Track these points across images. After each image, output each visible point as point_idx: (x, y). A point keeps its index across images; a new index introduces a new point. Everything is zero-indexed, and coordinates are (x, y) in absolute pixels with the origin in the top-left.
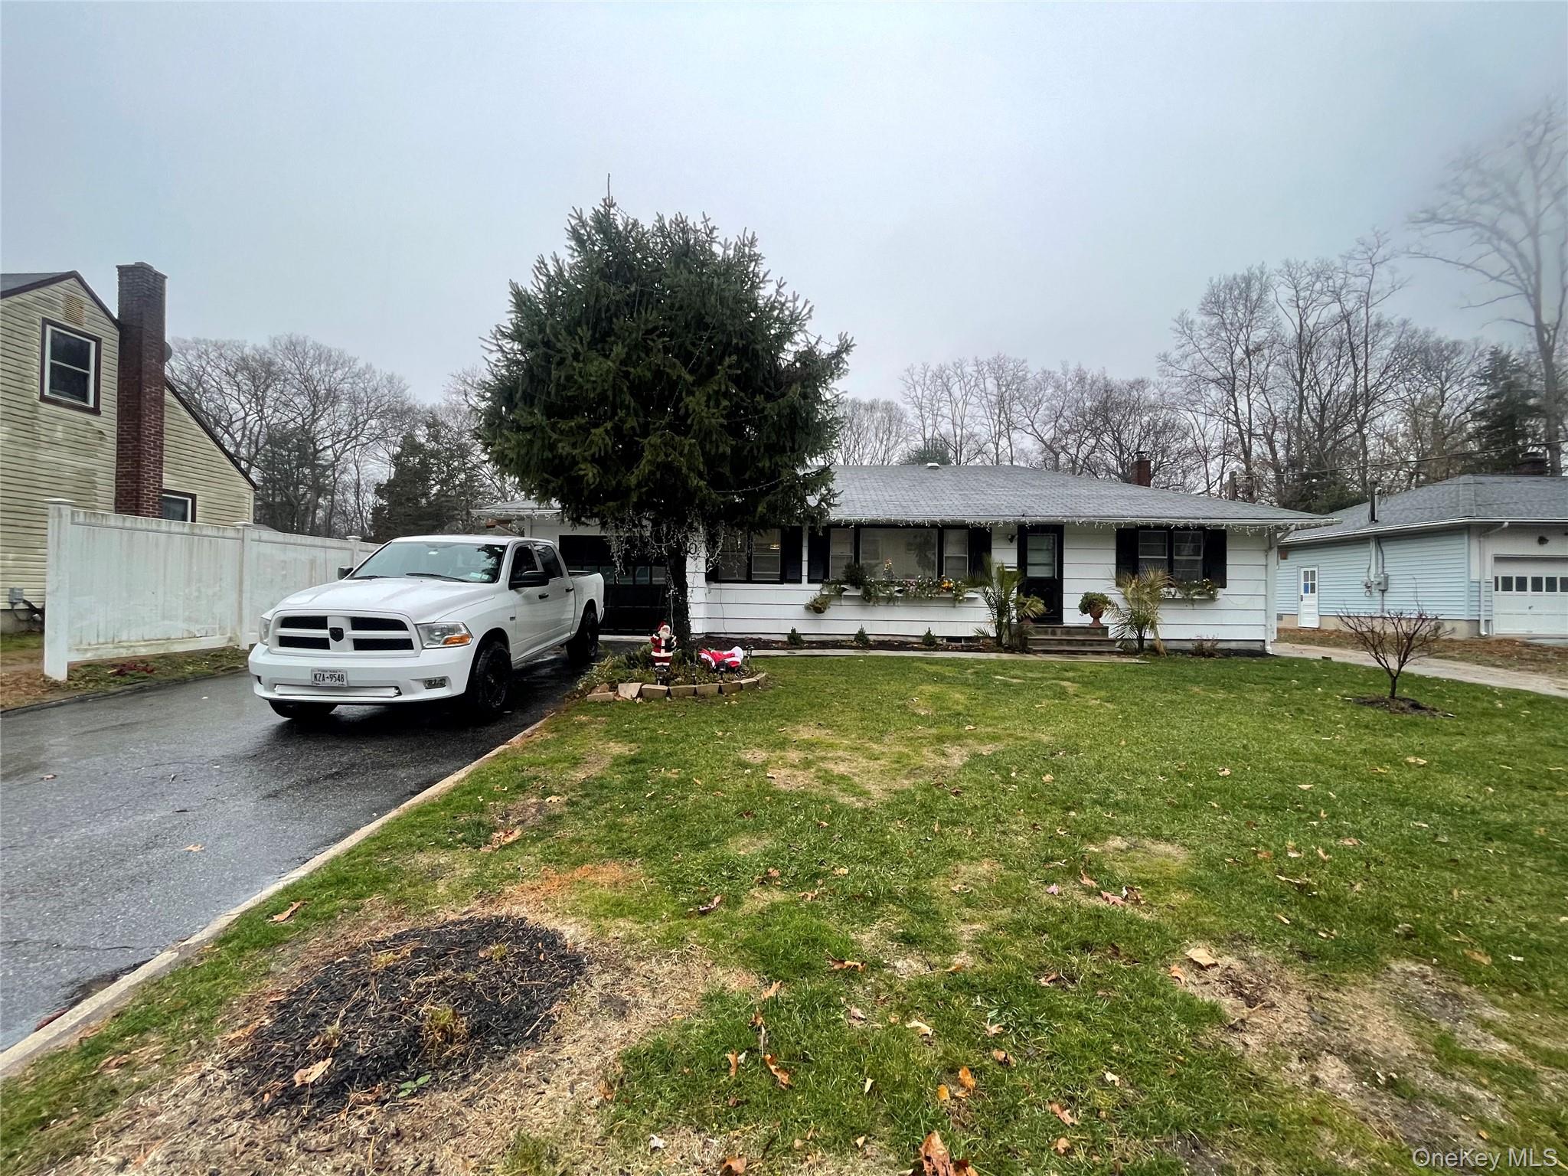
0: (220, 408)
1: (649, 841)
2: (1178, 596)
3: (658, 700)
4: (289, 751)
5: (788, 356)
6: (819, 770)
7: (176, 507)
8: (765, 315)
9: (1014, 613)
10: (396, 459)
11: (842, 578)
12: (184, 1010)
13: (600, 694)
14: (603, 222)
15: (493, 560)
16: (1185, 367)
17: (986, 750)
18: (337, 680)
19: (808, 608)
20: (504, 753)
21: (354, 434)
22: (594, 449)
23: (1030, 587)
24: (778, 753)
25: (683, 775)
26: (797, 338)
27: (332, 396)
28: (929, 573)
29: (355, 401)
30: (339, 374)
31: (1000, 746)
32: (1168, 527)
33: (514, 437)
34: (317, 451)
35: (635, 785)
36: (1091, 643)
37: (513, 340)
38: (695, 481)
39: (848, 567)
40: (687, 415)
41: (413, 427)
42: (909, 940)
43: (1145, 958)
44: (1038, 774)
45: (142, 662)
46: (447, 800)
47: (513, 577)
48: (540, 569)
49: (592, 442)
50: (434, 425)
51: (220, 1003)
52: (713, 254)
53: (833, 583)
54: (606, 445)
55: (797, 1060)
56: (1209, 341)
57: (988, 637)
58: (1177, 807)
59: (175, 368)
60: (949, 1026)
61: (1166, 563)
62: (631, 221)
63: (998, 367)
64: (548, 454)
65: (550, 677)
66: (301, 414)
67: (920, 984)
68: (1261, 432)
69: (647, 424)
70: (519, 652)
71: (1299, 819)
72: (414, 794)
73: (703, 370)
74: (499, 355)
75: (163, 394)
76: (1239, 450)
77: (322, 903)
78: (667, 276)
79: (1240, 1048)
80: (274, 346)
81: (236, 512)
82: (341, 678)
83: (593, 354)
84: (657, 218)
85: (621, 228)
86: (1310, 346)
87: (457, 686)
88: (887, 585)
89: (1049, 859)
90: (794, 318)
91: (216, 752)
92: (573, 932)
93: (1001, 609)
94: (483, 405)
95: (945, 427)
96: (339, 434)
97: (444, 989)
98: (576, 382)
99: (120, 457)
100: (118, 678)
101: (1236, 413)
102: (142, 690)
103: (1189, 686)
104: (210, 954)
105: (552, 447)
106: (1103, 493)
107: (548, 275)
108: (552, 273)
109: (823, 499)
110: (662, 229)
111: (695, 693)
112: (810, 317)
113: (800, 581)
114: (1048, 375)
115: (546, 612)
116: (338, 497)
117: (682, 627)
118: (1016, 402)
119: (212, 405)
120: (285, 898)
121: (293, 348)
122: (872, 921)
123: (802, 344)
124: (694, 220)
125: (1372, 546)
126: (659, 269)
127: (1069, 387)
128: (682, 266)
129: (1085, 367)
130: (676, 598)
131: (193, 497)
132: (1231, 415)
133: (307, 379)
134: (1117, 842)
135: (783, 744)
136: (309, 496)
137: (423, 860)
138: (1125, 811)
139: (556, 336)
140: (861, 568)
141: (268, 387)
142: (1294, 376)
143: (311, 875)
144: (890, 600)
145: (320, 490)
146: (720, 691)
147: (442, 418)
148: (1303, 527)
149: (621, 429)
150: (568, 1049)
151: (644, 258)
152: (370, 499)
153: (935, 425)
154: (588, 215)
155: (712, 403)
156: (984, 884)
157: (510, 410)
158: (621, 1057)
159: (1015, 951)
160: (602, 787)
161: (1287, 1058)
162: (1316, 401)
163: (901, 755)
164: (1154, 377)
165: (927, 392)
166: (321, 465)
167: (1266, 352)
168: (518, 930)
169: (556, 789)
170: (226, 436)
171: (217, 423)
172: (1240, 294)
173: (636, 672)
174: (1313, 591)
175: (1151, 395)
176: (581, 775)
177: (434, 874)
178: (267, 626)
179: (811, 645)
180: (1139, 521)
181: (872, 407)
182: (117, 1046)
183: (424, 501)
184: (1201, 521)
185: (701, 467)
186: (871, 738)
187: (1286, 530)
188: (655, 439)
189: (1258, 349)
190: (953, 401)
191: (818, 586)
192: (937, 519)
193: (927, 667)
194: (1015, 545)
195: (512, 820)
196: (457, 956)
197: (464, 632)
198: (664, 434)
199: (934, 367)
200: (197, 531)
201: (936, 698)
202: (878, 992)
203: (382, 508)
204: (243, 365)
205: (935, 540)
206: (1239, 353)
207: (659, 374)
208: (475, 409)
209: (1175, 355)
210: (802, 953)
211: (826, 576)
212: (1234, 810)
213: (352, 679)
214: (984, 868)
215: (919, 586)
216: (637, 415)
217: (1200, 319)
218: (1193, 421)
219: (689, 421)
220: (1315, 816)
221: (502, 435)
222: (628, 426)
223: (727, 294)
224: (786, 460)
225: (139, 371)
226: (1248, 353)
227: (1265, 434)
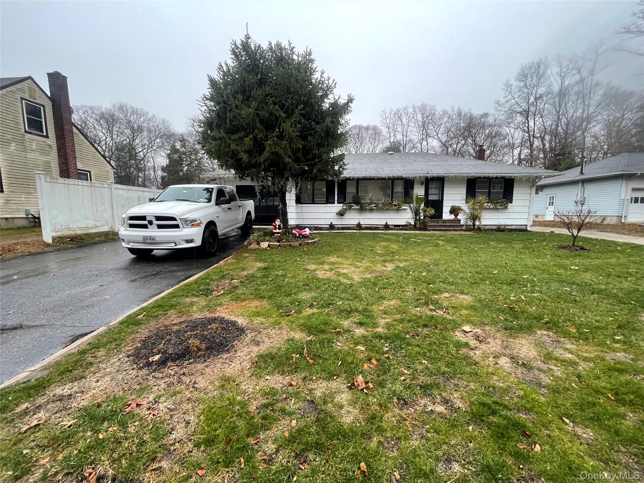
0: (94, 135)
1: (270, 294)
2: (491, 207)
3: (276, 248)
4: (137, 267)
5: (326, 105)
6: (336, 271)
7: (84, 175)
8: (316, 88)
9: (422, 214)
10: (169, 156)
11: (351, 201)
12: (111, 342)
13: (254, 246)
14: (246, 46)
15: (209, 194)
16: (507, 106)
17: (402, 265)
18: (152, 240)
19: (337, 214)
20: (217, 266)
21: (150, 145)
22: (246, 147)
23: (428, 203)
24: (321, 266)
25: (284, 273)
26: (330, 97)
27: (140, 129)
28: (387, 199)
29: (150, 131)
30: (142, 119)
31: (408, 263)
32: (488, 178)
33: (214, 143)
34: (136, 153)
35: (266, 276)
36: (453, 226)
37: (211, 101)
38: (287, 160)
39: (354, 196)
40: (283, 131)
41: (175, 142)
42: (361, 324)
43: (446, 329)
44: (421, 272)
45: (79, 236)
46: (196, 282)
47: (217, 201)
48: (228, 197)
49: (245, 143)
50: (183, 140)
51: (123, 340)
52: (293, 60)
53: (347, 203)
54: (250, 145)
55: (316, 357)
56: (518, 94)
57: (411, 225)
58: (472, 283)
59: (75, 117)
60: (371, 348)
61: (487, 193)
62: (257, 45)
63: (423, 109)
64: (227, 149)
65: (233, 241)
66: (128, 137)
67: (363, 336)
68: (539, 135)
69: (267, 136)
70: (221, 230)
71: (519, 287)
72: (184, 280)
73: (290, 111)
74: (206, 108)
75: (72, 129)
76: (528, 144)
77: (154, 312)
78: (274, 70)
79: (473, 354)
80: (114, 108)
81: (107, 178)
82: (154, 239)
83: (244, 106)
84: (269, 43)
85: (253, 49)
86: (565, 95)
87: (198, 243)
88: (370, 204)
89: (418, 300)
90: (329, 88)
91: (110, 267)
92: (241, 321)
93: (417, 213)
94: (200, 130)
95: (399, 137)
96: (144, 146)
97: (196, 336)
98: (237, 118)
99: (59, 156)
100: (71, 242)
101: (528, 127)
102: (80, 247)
103: (490, 242)
104: (117, 327)
105: (229, 146)
106: (463, 163)
107: (223, 72)
108: (225, 71)
109: (340, 167)
110: (271, 48)
111: (290, 245)
112: (335, 87)
113: (334, 203)
114: (445, 112)
115: (231, 215)
116: (147, 173)
117: (285, 220)
118: (431, 125)
119: (92, 134)
120: (141, 311)
121: (121, 108)
122: (349, 318)
123: (332, 99)
124: (285, 44)
125: (580, 185)
126: (271, 67)
127: (454, 118)
128: (280, 65)
129: (462, 109)
130: (282, 209)
131: (90, 172)
132: (526, 128)
133: (129, 122)
134: (447, 295)
135: (322, 263)
136: (135, 172)
137: (188, 300)
138: (452, 285)
139: (228, 98)
140: (359, 197)
141: (113, 126)
142: (556, 109)
143: (149, 305)
144: (371, 210)
145: (139, 170)
146: (300, 245)
147: (186, 137)
148: (548, 177)
149: (256, 138)
150: (239, 354)
151: (264, 62)
152: (160, 173)
153: (395, 136)
154: (239, 43)
155: (293, 126)
156: (392, 307)
157: (211, 132)
158: (256, 356)
159: (400, 327)
160: (253, 277)
161: (489, 357)
162: (565, 120)
163: (368, 267)
164: (492, 111)
165: (391, 121)
166: (138, 159)
167: (545, 98)
168: (222, 321)
169: (236, 278)
170: (99, 147)
171: (95, 142)
172: (535, 71)
173: (267, 238)
174: (552, 205)
175: (491, 120)
176: (245, 273)
177: (192, 304)
178: (124, 221)
179: (338, 229)
180: (477, 175)
181: (367, 128)
182: (90, 352)
183: (181, 173)
184: (503, 175)
185: (290, 153)
186: (357, 261)
187: (539, 178)
188: (270, 142)
189: (541, 97)
190: (403, 125)
191: (342, 205)
192: (391, 176)
193: (384, 236)
194: (424, 186)
195: (220, 288)
196: (201, 327)
197: (199, 221)
198: (274, 140)
199: (395, 110)
200: (93, 185)
201: (386, 247)
202: (347, 339)
203: (165, 177)
204: (102, 116)
205: (390, 185)
206: (532, 99)
207: (271, 114)
208: (197, 132)
209: (503, 101)
210: (322, 327)
211: (345, 200)
212: (494, 284)
213: (158, 240)
214: (393, 302)
215: (383, 204)
216: (263, 132)
217: (515, 84)
218: (509, 132)
219: (284, 134)
220: (526, 286)
221: (209, 142)
222: (259, 137)
223: (299, 78)
224: (325, 150)
225: (62, 119)
226: (536, 99)
227: (541, 137)
